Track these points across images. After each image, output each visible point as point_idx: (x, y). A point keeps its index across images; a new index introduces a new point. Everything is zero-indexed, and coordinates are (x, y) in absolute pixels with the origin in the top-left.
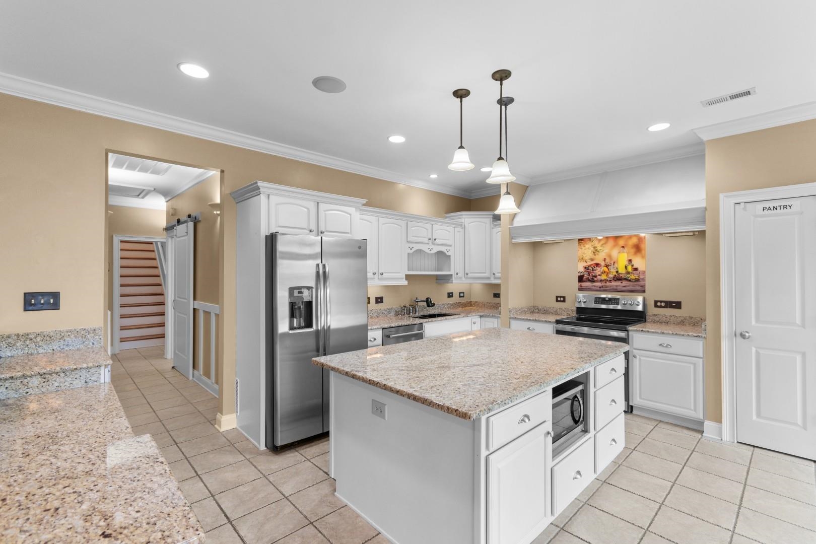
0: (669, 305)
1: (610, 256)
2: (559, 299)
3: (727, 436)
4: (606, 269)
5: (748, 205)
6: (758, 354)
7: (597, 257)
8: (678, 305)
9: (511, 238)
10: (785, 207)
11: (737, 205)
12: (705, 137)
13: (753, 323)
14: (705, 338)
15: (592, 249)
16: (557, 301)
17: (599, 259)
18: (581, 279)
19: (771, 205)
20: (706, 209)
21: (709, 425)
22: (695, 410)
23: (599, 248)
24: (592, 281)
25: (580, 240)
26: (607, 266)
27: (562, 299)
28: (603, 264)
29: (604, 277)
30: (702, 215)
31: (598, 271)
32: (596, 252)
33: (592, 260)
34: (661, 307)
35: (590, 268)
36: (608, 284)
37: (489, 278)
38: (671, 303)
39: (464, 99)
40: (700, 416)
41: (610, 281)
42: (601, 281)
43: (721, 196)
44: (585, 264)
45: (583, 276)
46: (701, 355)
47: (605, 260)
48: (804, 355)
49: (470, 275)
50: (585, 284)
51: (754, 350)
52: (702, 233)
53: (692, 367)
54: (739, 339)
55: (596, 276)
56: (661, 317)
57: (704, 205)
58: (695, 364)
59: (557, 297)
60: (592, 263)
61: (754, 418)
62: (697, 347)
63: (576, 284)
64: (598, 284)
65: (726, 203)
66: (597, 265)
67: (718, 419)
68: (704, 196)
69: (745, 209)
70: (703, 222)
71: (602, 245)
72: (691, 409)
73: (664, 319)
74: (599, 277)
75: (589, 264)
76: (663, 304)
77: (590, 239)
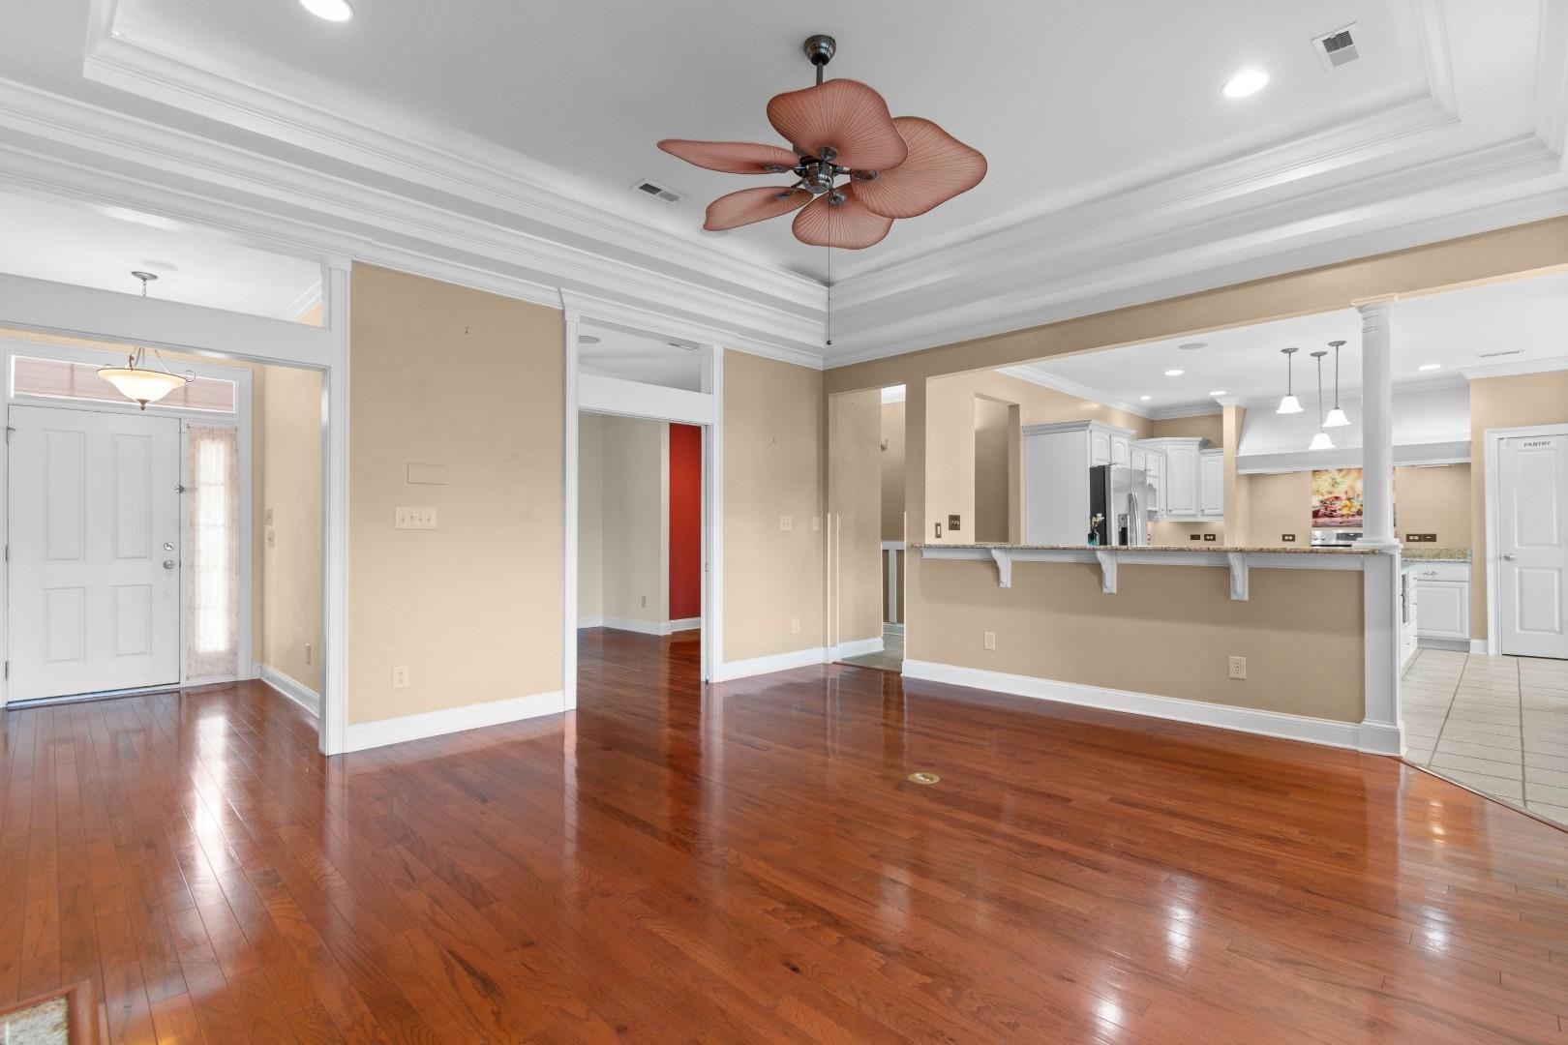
0: (1423, 538)
1: (1353, 488)
2: (1287, 538)
3: (1492, 650)
4: (1348, 503)
5: (1511, 441)
6: (1520, 573)
7: (1336, 490)
8: (1433, 538)
9: (1237, 468)
10: (1544, 443)
11: (1501, 441)
12: (1470, 376)
13: (1516, 546)
14: (1471, 563)
15: (1330, 481)
16: (1284, 540)
17: (1339, 491)
18: (1316, 514)
19: (1532, 441)
20: (1471, 442)
21: (1475, 643)
22: (1461, 632)
23: (1338, 480)
24: (1331, 516)
25: (1315, 472)
26: (1349, 499)
27: (1291, 538)
28: (1344, 497)
29: (1345, 511)
30: (1467, 448)
31: (1338, 505)
32: (1334, 484)
33: (1330, 493)
34: (1414, 540)
35: (1328, 502)
36: (1351, 518)
37: (1194, 516)
38: (1425, 536)
39: (1292, 354)
40: (1467, 636)
41: (1353, 515)
42: (1342, 516)
43: (1486, 432)
44: (1321, 498)
45: (1319, 511)
46: (1467, 579)
47: (1346, 492)
48: (1560, 570)
49: (1174, 512)
50: (1320, 520)
51: (1517, 570)
52: (1467, 466)
53: (1458, 591)
54: (1504, 561)
55: (1335, 511)
56: (1414, 551)
57: (1469, 439)
58: (1460, 588)
59: (1284, 536)
60: (1331, 496)
61: (1518, 630)
62: (1463, 571)
63: (1310, 520)
64: (1339, 519)
65: (1491, 438)
66: (1337, 498)
67: (1484, 636)
68: (1469, 431)
69: (1508, 444)
70: (1469, 455)
71: (1343, 476)
72: (1456, 631)
73: (1418, 553)
74: (1338, 512)
75: (1326, 497)
76: (1416, 538)
77: (1327, 471)
